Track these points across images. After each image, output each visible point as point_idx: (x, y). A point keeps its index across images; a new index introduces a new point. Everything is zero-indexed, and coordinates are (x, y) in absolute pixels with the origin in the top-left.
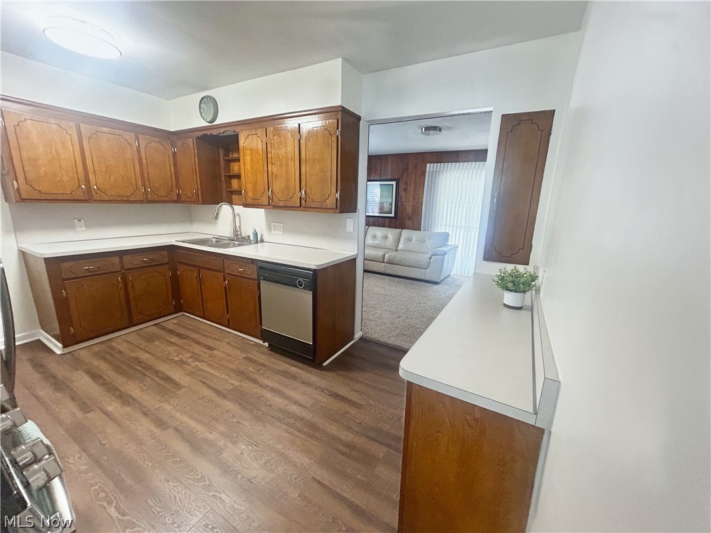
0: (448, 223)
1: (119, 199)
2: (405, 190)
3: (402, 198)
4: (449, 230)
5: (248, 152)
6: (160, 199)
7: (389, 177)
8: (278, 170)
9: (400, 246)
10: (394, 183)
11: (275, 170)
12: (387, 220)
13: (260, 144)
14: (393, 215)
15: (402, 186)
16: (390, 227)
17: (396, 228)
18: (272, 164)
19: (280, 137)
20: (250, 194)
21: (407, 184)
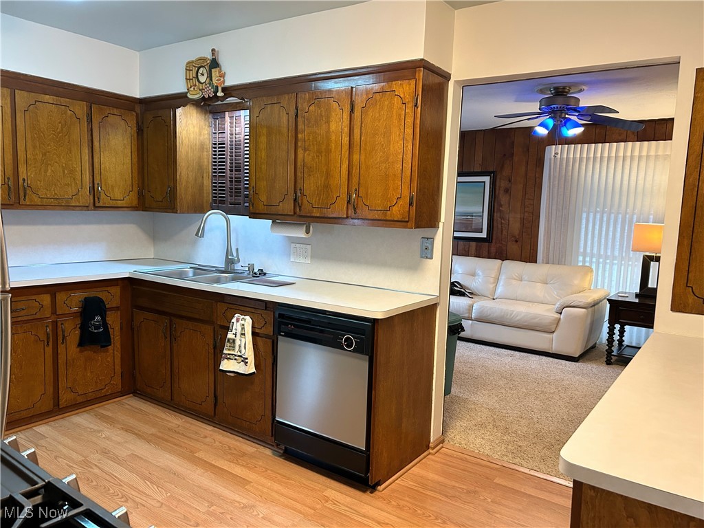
0: (589, 250)
1: (56, 202)
2: (507, 191)
3: (501, 206)
4: (591, 262)
5: (264, 131)
6: (113, 203)
7: (478, 169)
8: (313, 160)
9: (500, 290)
10: (487, 179)
11: (308, 159)
12: (473, 244)
13: (284, 119)
14: (484, 235)
15: (502, 184)
16: (478, 255)
17: (489, 258)
18: (305, 150)
19: (319, 107)
20: (263, 198)
21: (510, 181)
